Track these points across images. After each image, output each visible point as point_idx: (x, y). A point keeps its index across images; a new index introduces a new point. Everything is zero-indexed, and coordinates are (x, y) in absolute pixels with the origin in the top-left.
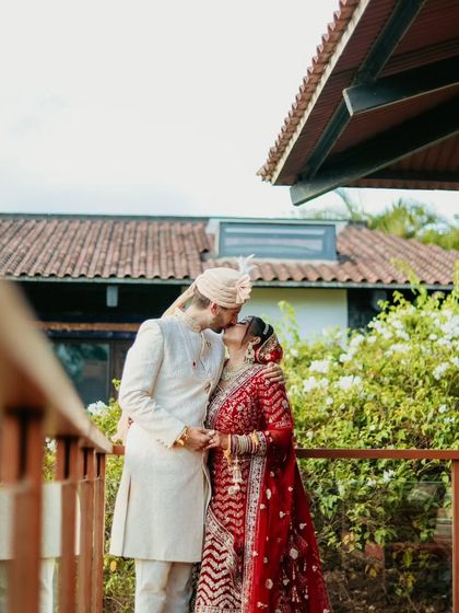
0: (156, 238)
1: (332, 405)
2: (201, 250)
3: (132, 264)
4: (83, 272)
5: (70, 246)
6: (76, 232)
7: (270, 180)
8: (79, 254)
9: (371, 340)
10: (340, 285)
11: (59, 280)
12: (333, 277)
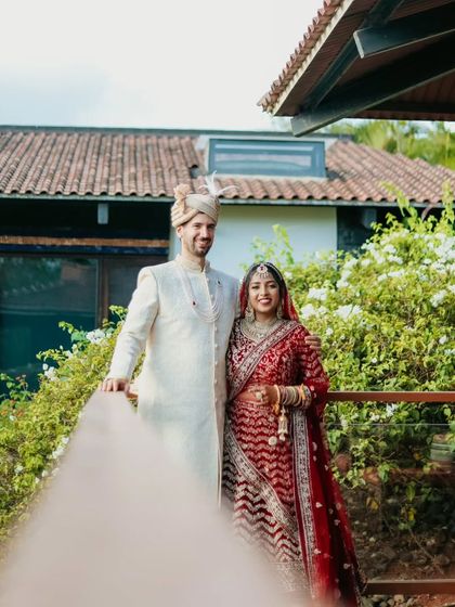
0: (144, 152)
1: (332, 336)
2: (190, 166)
3: (122, 181)
4: (74, 190)
5: (59, 161)
6: (64, 145)
7: (271, 111)
8: (69, 169)
9: (365, 263)
10: (331, 203)
11: (49, 198)
12: (323, 195)
